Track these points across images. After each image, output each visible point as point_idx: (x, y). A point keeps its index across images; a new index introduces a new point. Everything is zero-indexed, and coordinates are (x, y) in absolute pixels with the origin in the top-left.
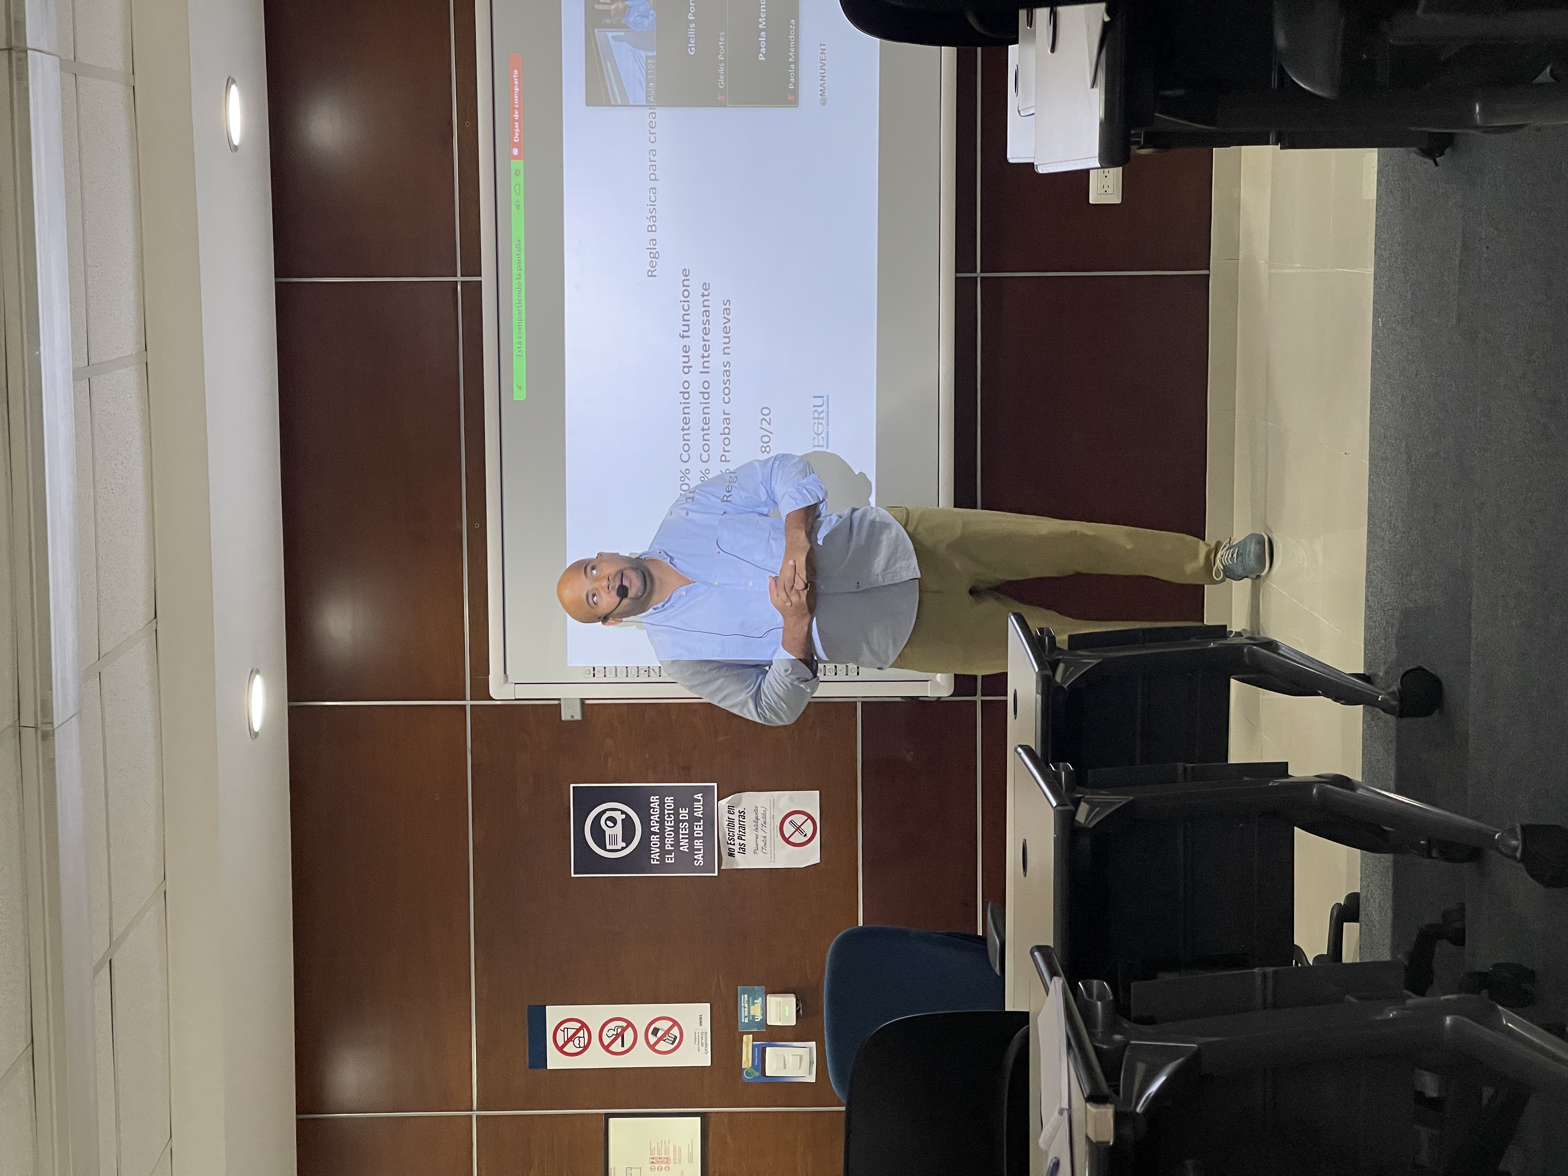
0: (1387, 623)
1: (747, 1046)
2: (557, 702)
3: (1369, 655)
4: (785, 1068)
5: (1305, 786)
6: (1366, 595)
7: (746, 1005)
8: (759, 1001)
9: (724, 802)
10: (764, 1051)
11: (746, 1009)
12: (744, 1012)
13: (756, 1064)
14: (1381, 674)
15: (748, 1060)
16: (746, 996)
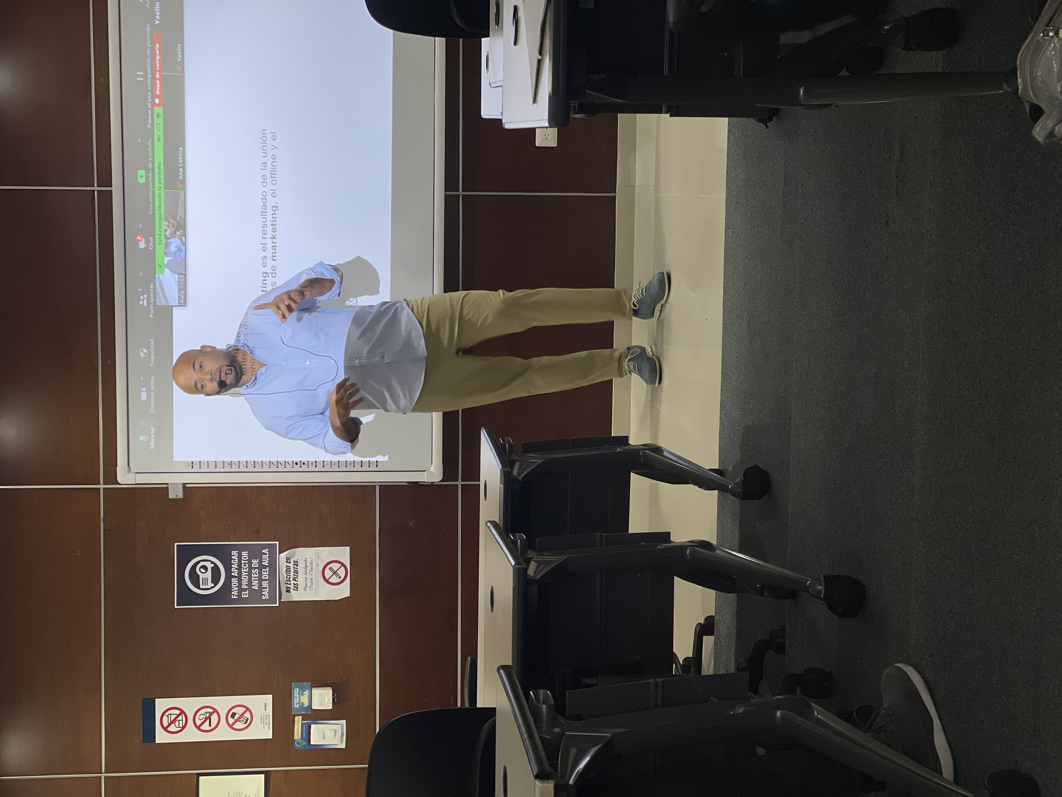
0: (734, 435)
1: (298, 724)
2: (165, 486)
3: (722, 457)
4: (324, 738)
5: (681, 548)
6: (720, 416)
7: (298, 696)
8: (307, 693)
9: (283, 555)
10: (309, 728)
11: (298, 699)
12: (296, 701)
13: (304, 736)
14: (730, 469)
15: (298, 734)
16: (297, 689)
